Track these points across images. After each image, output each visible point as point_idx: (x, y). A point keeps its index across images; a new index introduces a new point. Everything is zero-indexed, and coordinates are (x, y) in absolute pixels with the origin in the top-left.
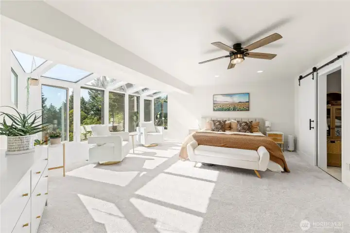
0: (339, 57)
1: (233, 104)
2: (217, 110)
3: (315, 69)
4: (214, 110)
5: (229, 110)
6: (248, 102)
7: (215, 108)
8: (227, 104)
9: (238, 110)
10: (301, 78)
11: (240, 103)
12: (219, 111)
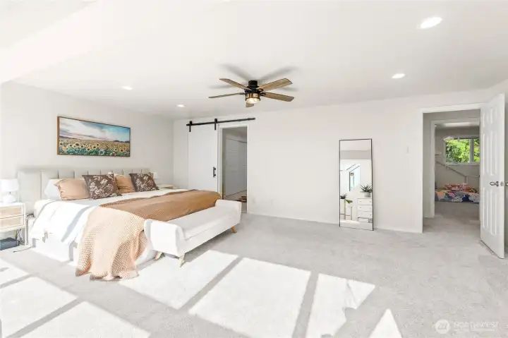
0: (249, 119)
1: (105, 143)
2: (68, 153)
3: (216, 121)
4: (60, 152)
5: (96, 153)
6: (129, 142)
7: (64, 149)
8: (93, 142)
9: (113, 155)
10: (191, 124)
11: (116, 143)
12: (74, 154)
